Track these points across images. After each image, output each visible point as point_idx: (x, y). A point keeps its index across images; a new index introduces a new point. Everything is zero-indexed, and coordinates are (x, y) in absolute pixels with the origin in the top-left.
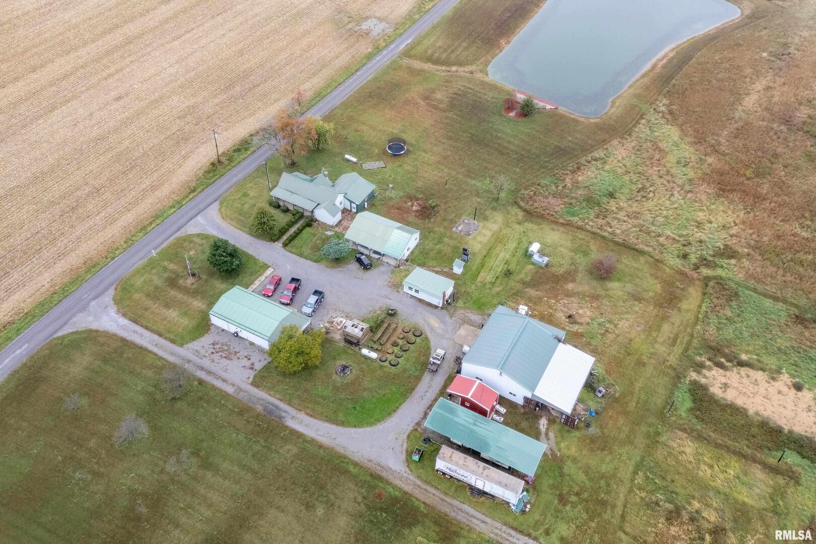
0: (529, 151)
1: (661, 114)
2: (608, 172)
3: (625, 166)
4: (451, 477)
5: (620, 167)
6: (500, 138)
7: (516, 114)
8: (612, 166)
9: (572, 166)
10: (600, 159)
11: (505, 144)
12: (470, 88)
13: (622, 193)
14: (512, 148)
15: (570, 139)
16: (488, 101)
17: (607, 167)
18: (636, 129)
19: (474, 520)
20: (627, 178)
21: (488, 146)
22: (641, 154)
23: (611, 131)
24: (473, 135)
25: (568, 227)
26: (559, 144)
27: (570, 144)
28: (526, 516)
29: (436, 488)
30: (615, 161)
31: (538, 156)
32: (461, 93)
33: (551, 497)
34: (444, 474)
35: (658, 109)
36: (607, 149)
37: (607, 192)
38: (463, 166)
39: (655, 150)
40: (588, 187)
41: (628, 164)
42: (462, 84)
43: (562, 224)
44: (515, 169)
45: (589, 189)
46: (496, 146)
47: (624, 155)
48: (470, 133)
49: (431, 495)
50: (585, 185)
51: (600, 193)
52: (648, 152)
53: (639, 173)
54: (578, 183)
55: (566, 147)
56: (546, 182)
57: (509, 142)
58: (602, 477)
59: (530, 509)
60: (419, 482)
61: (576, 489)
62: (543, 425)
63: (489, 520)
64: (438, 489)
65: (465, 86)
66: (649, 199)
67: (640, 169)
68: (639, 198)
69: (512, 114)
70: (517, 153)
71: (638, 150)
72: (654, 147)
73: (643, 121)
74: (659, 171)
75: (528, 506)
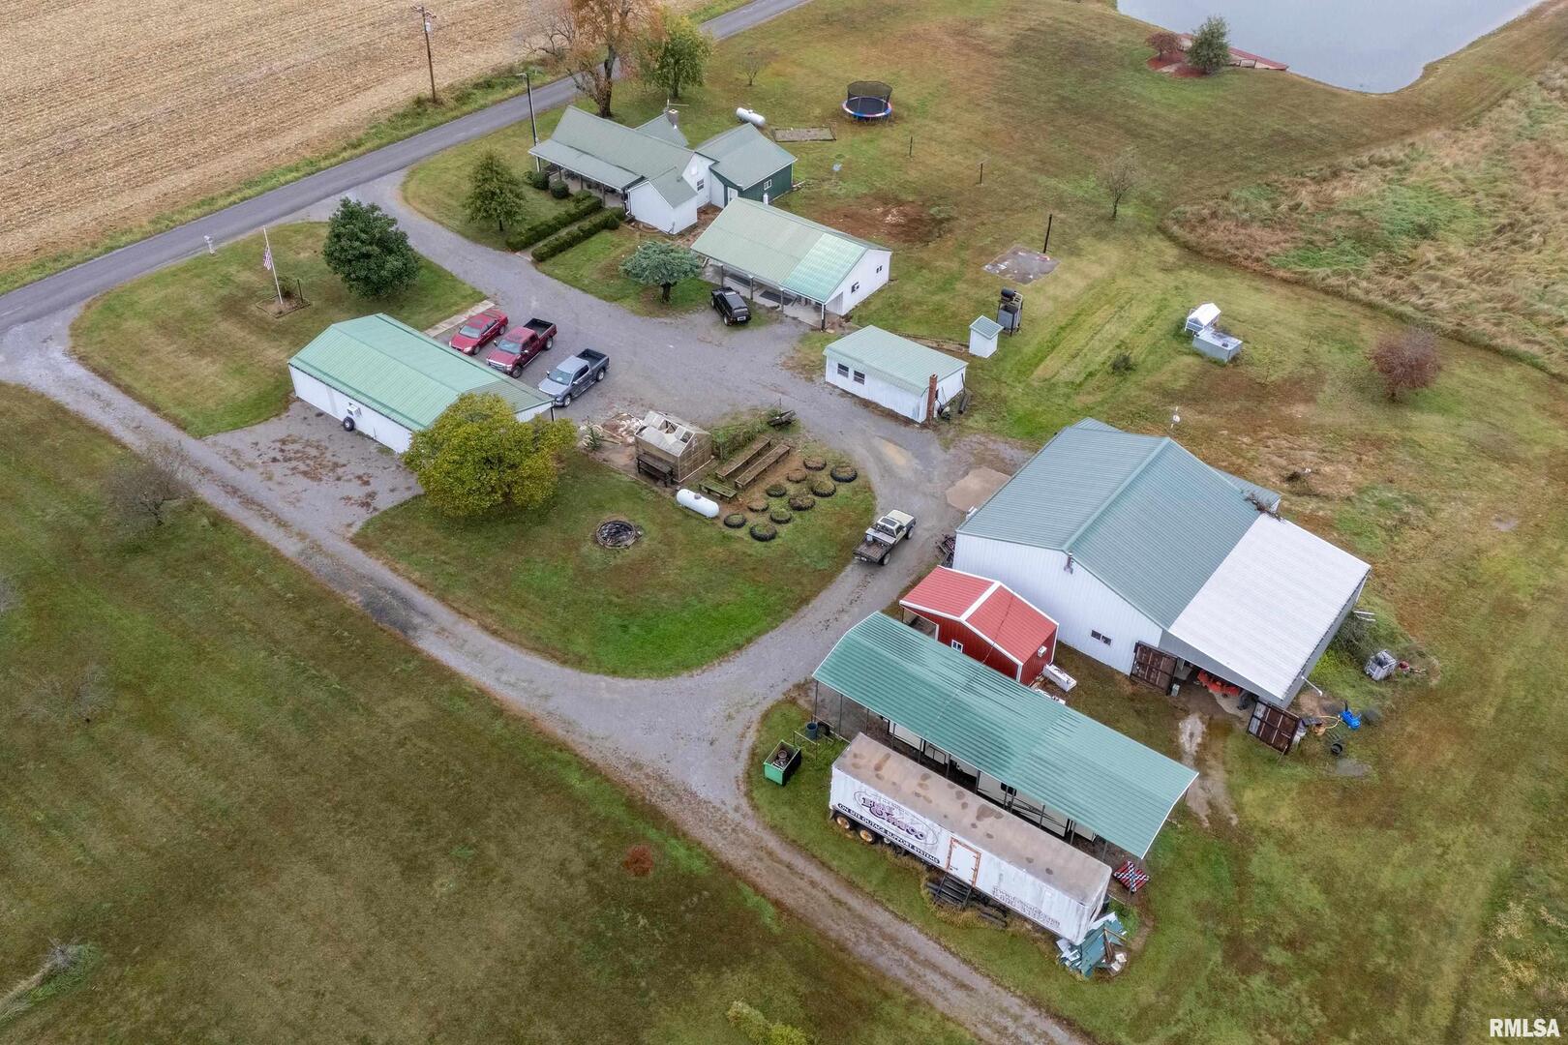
0: (1206, 136)
1: (1557, 94)
2: (1414, 188)
3: (1463, 181)
4: (878, 838)
5: (1450, 181)
6: (1134, 107)
7: (1178, 70)
8: (1426, 179)
9: (1314, 168)
10: (1393, 162)
11: (1145, 119)
12: (1069, 23)
13: (1455, 231)
14: (1163, 126)
15: (1314, 121)
16: (1111, 46)
17: (1411, 179)
18: (1495, 114)
19: (931, 977)
20: (1467, 203)
21: (1098, 119)
22: (1507, 160)
23: (1422, 115)
24: (1063, 98)
25: (1299, 289)
26: (1285, 130)
27: (1314, 131)
28: (1110, 988)
29: (823, 864)
30: (1434, 169)
31: (1227, 146)
32: (1043, 28)
33: (1200, 941)
34: (856, 826)
35: (1550, 83)
36: (1412, 144)
37: (1410, 226)
38: (1030, 152)
39: (1544, 156)
40: (1358, 213)
41: (1470, 176)
42: (1050, 15)
43: (1285, 281)
44: (1165, 165)
45: (1362, 217)
46: (1120, 120)
47: (1460, 159)
48: (1059, 95)
49: (803, 884)
50: (1352, 208)
51: (1391, 228)
52: (1525, 158)
53: (1502, 196)
54: (1332, 203)
55: (1303, 135)
56: (1245, 194)
57: (1156, 116)
58: (1382, 902)
59: (1126, 968)
60: (772, 842)
61: (1289, 928)
62: (1192, 735)
63: (981, 984)
64: (830, 869)
65: (1056, 19)
66: (1530, 248)
67: (1504, 187)
68: (1502, 244)
69: (1169, 69)
70: (1173, 137)
71: (1498, 152)
72: (1540, 151)
73: (1511, 101)
74: (1556, 195)
75: (1120, 957)
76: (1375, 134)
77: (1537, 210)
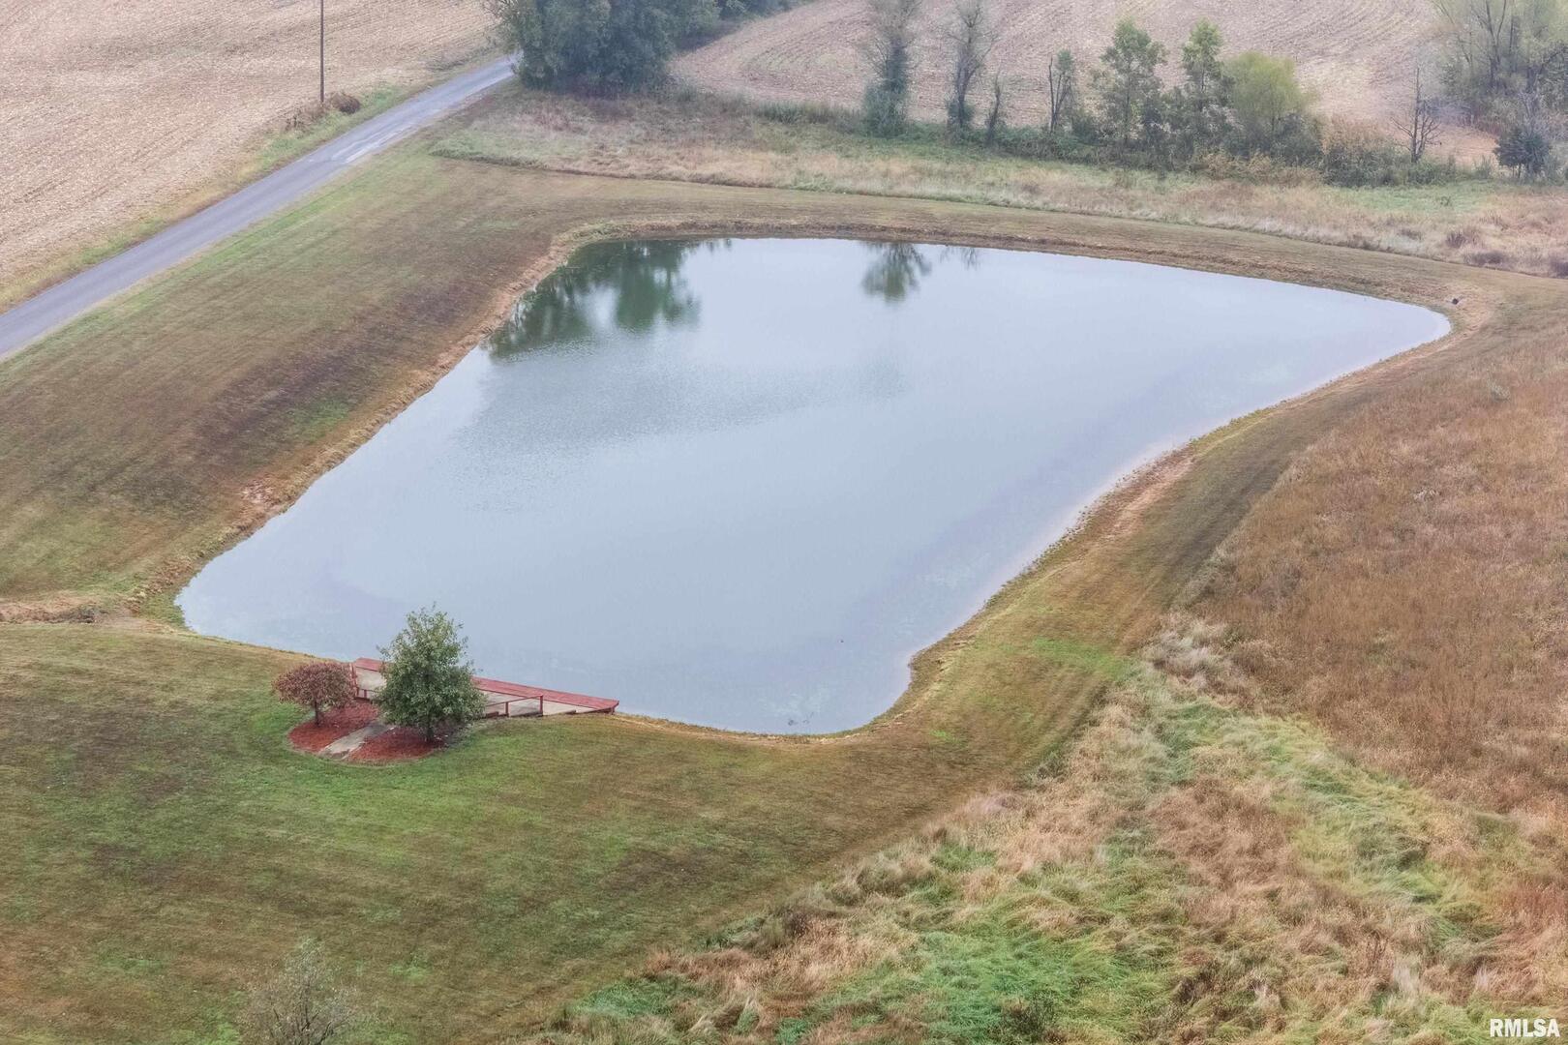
0: (475, 886)
1: (1200, 680)
2: (980, 931)
3: (1072, 897)
5: (1046, 903)
6: (277, 847)
7: (369, 741)
8: (995, 905)
9: (747, 919)
10: (912, 880)
11: (320, 867)
12: (78, 672)
13: (1092, 1013)
14: (366, 879)
15: (713, 815)
16: (191, 711)
17: (965, 912)
18: (1089, 742)
20: (1095, 945)
21: (208, 885)
22: (1148, 837)
23: (941, 768)
24: (105, 849)
26: (654, 844)
27: (720, 837)
30: (1005, 881)
31: (531, 904)
32: (19, 693)
35: (1178, 660)
36: (941, 835)
37: (995, 1018)
39: (1219, 815)
40: (875, 1008)
41: (1084, 886)
42: (26, 659)
44: (397, 969)
45: (884, 1017)
46: (261, 881)
47: (1052, 851)
48: (92, 843)
50: (855, 999)
51: (956, 1029)
52: (1182, 826)
53: (1165, 916)
54: (809, 996)
55: (695, 852)
56: (606, 1008)
57: (343, 858)
65: (42, 667)
67: (1162, 898)
69: (347, 746)
70: (398, 901)
71: (1123, 823)
72: (1207, 805)
73: (1114, 711)
74: (1271, 896)
76: (854, 824)
77: (1245, 936)
